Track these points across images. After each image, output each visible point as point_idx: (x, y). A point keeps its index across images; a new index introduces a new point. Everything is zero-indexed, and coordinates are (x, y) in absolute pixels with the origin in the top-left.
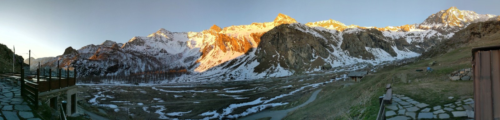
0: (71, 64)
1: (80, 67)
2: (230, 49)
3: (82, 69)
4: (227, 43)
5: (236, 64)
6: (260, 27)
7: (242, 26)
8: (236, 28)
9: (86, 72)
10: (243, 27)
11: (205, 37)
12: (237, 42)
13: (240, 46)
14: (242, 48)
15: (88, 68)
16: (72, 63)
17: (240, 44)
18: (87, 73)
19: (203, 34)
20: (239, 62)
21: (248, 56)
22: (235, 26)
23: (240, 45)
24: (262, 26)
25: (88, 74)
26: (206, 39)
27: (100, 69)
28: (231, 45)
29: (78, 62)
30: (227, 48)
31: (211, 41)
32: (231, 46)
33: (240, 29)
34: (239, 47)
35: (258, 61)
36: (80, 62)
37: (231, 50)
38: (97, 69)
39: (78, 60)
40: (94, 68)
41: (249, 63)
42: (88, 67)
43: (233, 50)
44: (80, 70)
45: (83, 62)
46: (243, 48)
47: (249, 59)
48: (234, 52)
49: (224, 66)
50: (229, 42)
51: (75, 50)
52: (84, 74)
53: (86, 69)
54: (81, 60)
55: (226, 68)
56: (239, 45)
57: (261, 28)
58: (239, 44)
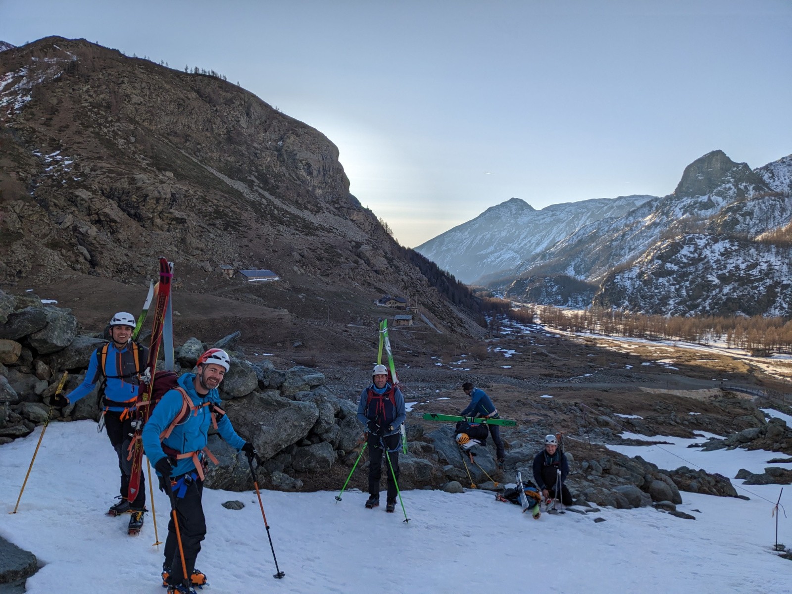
0: (651, 261)
1: (683, 276)
3: (692, 283)
9: (704, 300)
15: (716, 281)
16: (658, 258)
18: (708, 301)
25: (712, 308)
27: (770, 289)
29: (685, 251)
36: (695, 251)
38: (757, 287)
39: (691, 241)
40: (745, 281)
42: (719, 277)
44: (681, 287)
45: (707, 252)
51: (745, 166)
52: (695, 307)
53: (707, 286)
54: (701, 243)
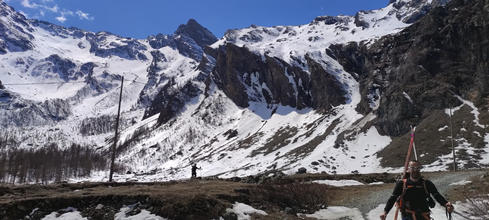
2: (259, 96)
4: (249, 78)
5: (296, 141)
6: (346, 29)
7: (285, 29)
8: (264, 35)
10: (286, 32)
11: (157, 56)
12: (286, 74)
13: (295, 86)
14: (301, 93)
17: (296, 80)
19: (151, 49)
20: (308, 135)
21: (333, 118)
22: (260, 28)
23: (294, 83)
24: (352, 25)
26: (160, 64)
28: (264, 84)
30: (250, 91)
31: (178, 72)
32: (264, 86)
33: (280, 38)
34: (292, 91)
35: (382, 133)
37: (263, 98)
41: (349, 139)
43: (268, 100)
46: (307, 93)
47: (342, 127)
48: (275, 105)
49: (254, 148)
50: (257, 73)
55: (266, 154)
56: (291, 84)
57: (350, 30)
58: (291, 79)
